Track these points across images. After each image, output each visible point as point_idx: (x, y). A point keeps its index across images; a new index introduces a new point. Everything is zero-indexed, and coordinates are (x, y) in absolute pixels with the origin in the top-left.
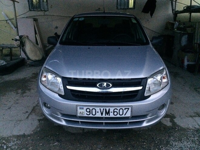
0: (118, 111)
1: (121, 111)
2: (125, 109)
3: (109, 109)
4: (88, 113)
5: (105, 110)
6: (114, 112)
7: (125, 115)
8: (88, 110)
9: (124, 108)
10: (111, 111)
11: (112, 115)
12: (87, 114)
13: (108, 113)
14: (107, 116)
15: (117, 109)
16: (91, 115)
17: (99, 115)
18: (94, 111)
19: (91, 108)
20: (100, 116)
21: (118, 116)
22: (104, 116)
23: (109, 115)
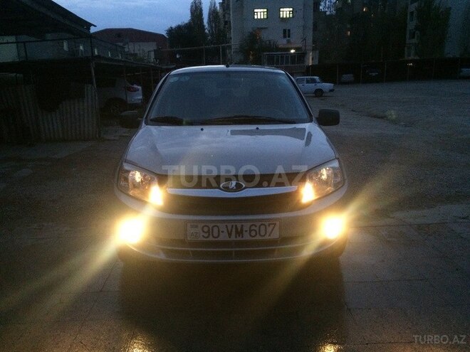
0: (257, 229)
1: (263, 228)
2: (269, 225)
3: (242, 225)
4: (206, 235)
5: (234, 227)
6: (250, 231)
7: (269, 235)
8: (206, 229)
9: (267, 224)
10: (245, 229)
11: (247, 237)
12: (203, 236)
13: (239, 233)
14: (239, 239)
15: (256, 226)
16: (211, 238)
17: (224, 237)
18: (216, 230)
19: (211, 225)
20: (227, 239)
21: (258, 238)
22: (233, 238)
23: (242, 237)
